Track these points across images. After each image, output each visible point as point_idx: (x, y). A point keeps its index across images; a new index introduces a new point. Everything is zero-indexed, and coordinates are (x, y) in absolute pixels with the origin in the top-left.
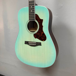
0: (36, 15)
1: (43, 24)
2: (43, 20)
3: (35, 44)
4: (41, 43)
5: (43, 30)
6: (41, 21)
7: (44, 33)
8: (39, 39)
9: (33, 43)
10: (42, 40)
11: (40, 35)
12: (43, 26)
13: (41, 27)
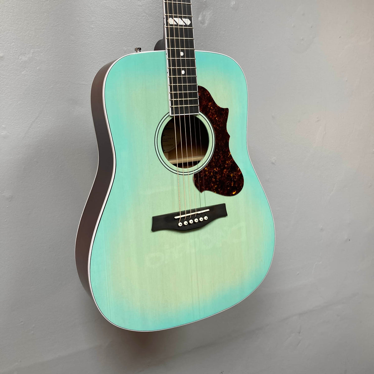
0: (203, 90)
1: (231, 127)
2: (227, 109)
3: (206, 218)
4: (224, 205)
5: (229, 151)
6: (220, 117)
7: (234, 162)
8: (218, 193)
9: (198, 216)
10: (228, 193)
11: (221, 172)
12: (228, 136)
13: (223, 138)
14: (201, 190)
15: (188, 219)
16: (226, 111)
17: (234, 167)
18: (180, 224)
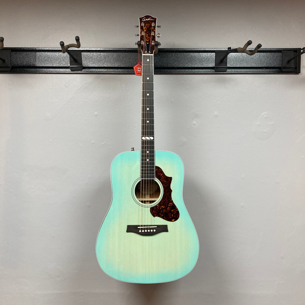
0: (158, 168)
1: (173, 186)
2: (171, 178)
3: (155, 231)
4: (167, 226)
5: (171, 198)
6: (167, 181)
7: (174, 204)
8: (164, 218)
9: (150, 229)
10: (170, 220)
11: (166, 208)
12: (171, 191)
13: (168, 191)
14: (154, 216)
15: (144, 229)
16: (170, 179)
17: (174, 207)
18: (140, 231)
